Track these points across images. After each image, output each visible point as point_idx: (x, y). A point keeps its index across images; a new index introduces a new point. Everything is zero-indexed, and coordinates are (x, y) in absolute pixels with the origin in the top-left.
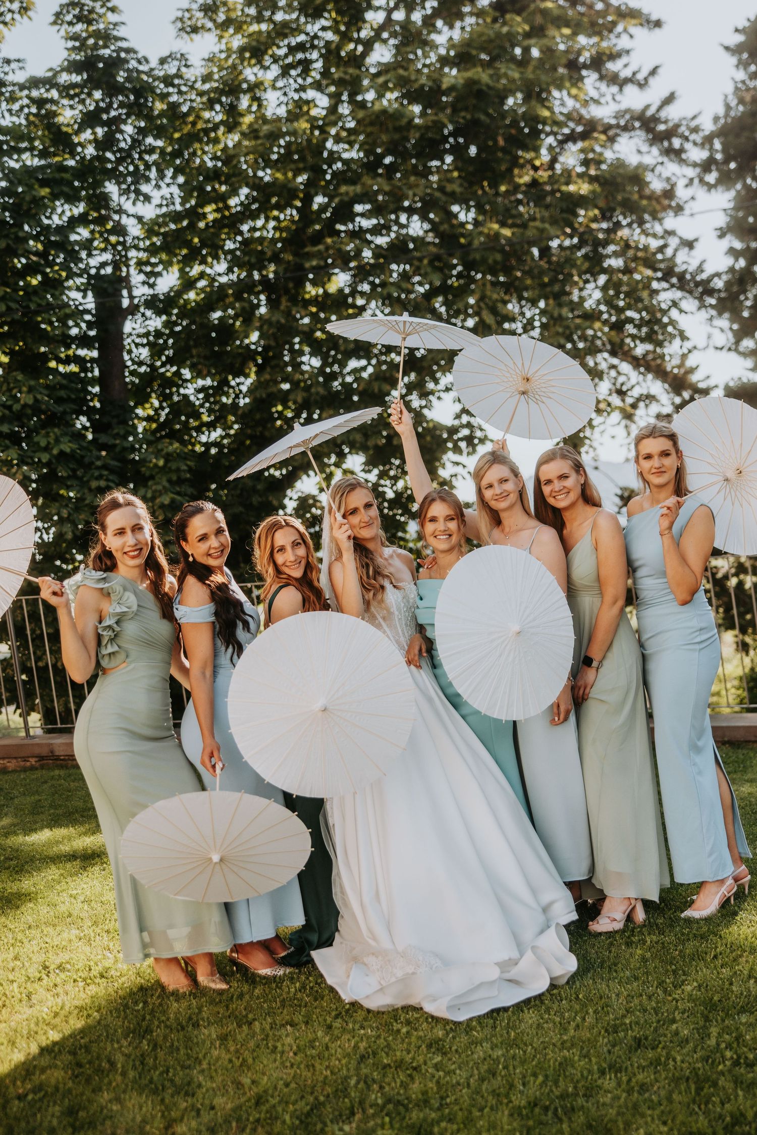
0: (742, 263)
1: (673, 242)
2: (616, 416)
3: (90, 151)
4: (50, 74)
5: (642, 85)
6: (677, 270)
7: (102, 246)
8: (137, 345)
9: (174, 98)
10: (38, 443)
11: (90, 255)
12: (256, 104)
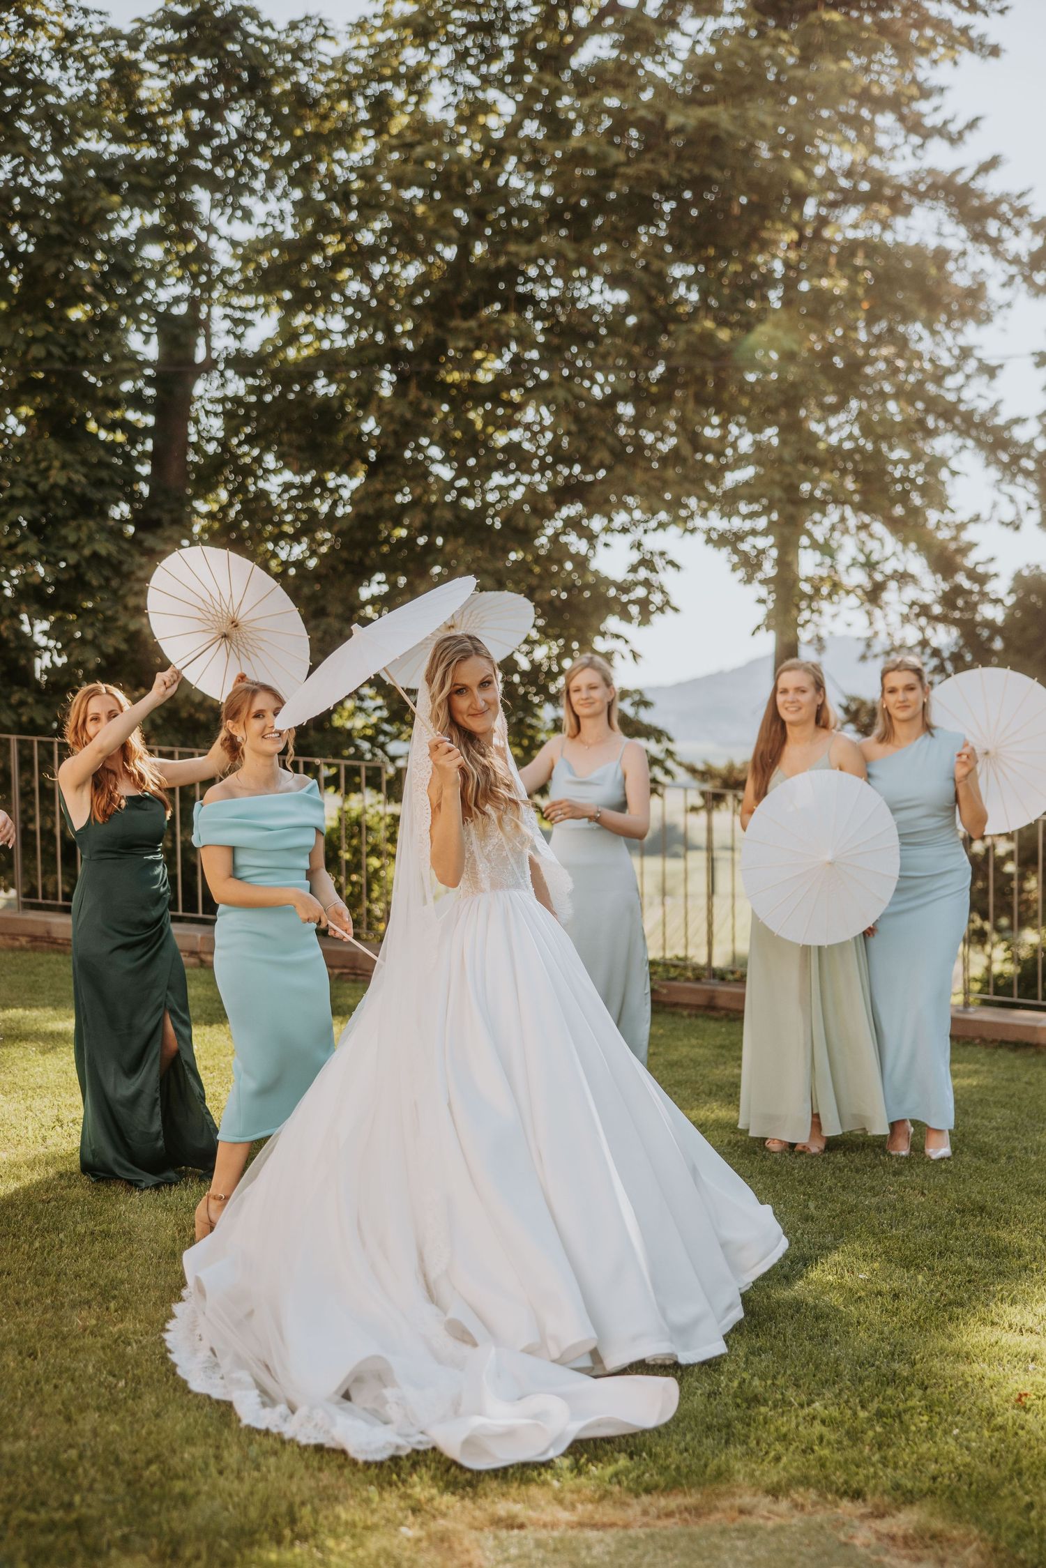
1: (969, 365)
2: (854, 598)
3: (178, 139)
4: (137, 25)
5: (955, 140)
6: (962, 407)
7: (179, 273)
8: (207, 413)
9: (303, 78)
10: (65, 538)
11: (160, 285)
12: (413, 99)
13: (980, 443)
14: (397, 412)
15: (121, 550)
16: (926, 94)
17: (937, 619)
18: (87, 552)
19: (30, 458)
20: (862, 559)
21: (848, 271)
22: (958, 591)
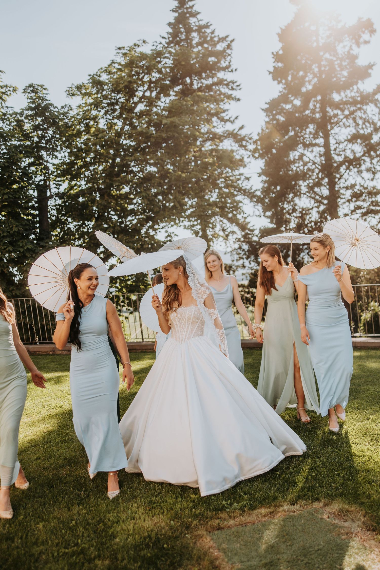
0: (266, 185)
1: (243, 178)
2: (221, 239)
3: (36, 139)
4: (21, 110)
5: (232, 122)
6: (243, 188)
7: (40, 173)
8: (52, 209)
9: (66, 121)
10: (19, 245)
11: (36, 177)
12: (96, 124)
13: (248, 196)
14: (103, 203)
15: (35, 247)
16: (224, 111)
17: (243, 242)
18: (25, 248)
19: (7, 225)
20: (221, 229)
21: (212, 156)
22: (247, 234)
